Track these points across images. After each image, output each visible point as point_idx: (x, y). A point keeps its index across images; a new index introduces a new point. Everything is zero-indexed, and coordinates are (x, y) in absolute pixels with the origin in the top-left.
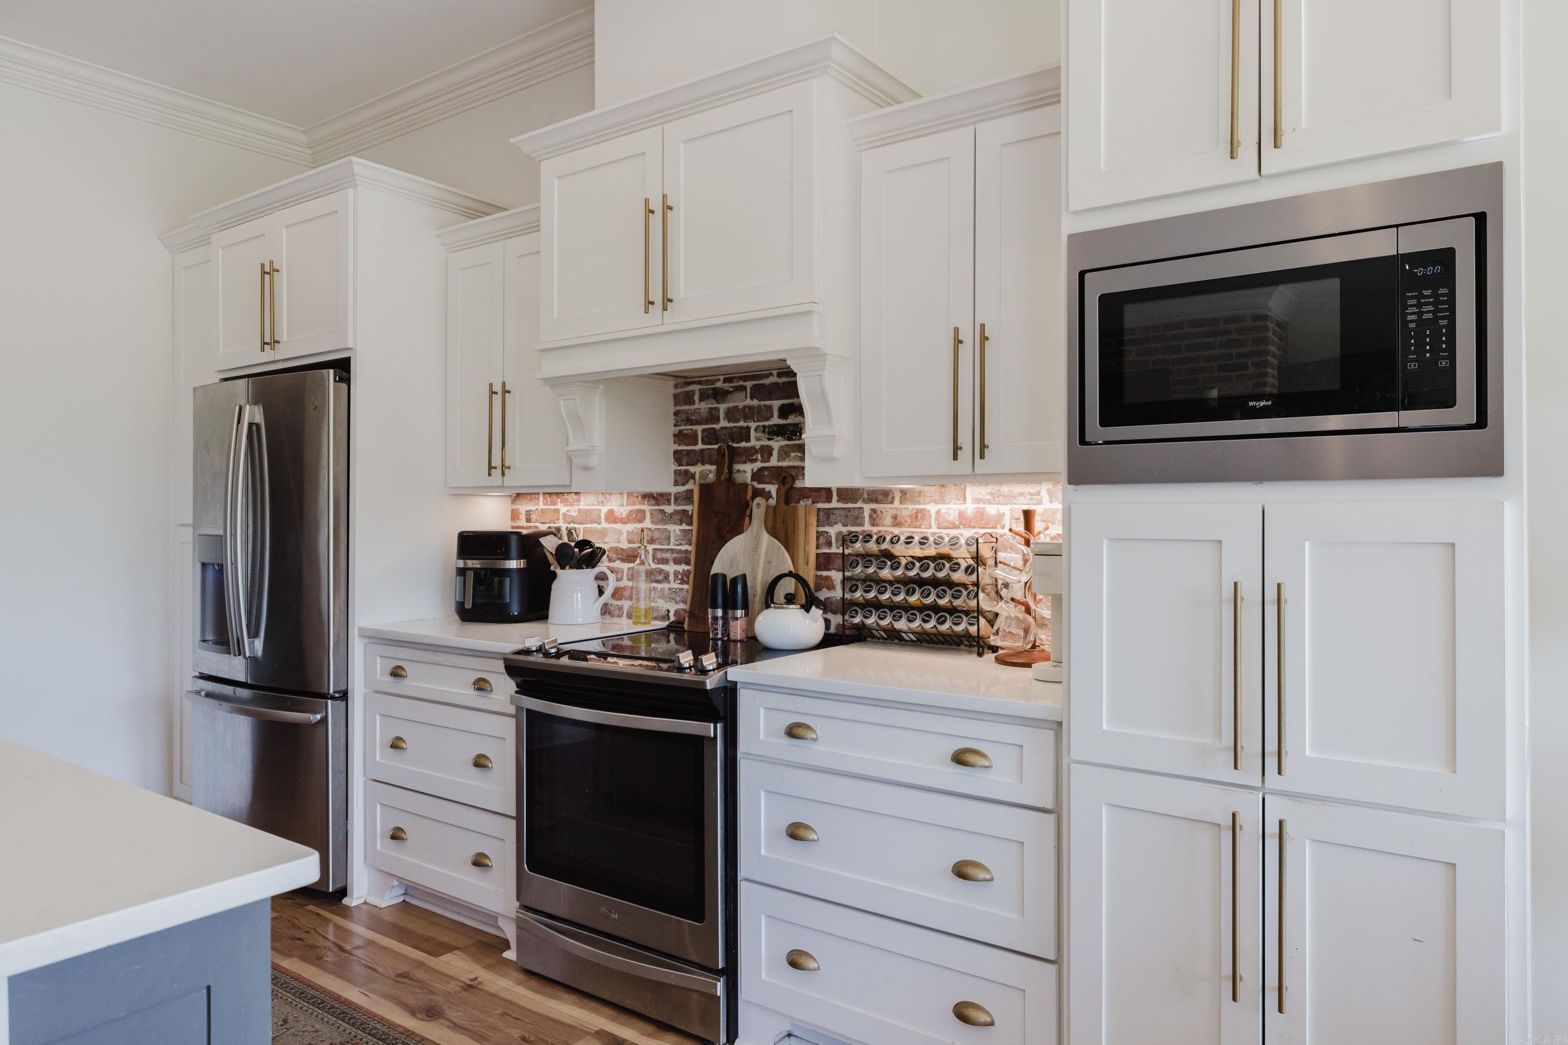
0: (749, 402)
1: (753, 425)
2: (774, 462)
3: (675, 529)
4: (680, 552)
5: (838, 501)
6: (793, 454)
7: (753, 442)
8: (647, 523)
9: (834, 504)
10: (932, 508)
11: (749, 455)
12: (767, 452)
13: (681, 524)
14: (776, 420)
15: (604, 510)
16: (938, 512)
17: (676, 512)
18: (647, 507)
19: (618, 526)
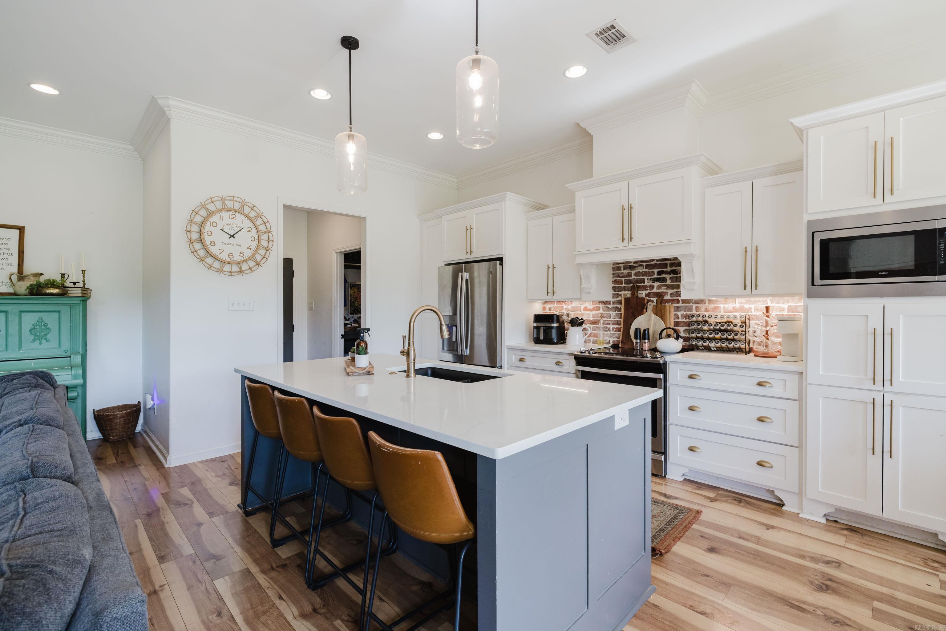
0: (644, 270)
1: (646, 278)
2: (655, 290)
3: (613, 313)
4: (615, 321)
5: (682, 303)
6: (663, 288)
7: (646, 284)
8: (601, 311)
9: (680, 304)
10: (722, 306)
11: (645, 288)
12: (652, 287)
13: (615, 311)
14: (656, 276)
15: (583, 307)
16: (724, 307)
17: (613, 307)
18: (601, 306)
19: (589, 312)
